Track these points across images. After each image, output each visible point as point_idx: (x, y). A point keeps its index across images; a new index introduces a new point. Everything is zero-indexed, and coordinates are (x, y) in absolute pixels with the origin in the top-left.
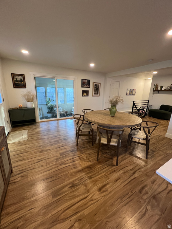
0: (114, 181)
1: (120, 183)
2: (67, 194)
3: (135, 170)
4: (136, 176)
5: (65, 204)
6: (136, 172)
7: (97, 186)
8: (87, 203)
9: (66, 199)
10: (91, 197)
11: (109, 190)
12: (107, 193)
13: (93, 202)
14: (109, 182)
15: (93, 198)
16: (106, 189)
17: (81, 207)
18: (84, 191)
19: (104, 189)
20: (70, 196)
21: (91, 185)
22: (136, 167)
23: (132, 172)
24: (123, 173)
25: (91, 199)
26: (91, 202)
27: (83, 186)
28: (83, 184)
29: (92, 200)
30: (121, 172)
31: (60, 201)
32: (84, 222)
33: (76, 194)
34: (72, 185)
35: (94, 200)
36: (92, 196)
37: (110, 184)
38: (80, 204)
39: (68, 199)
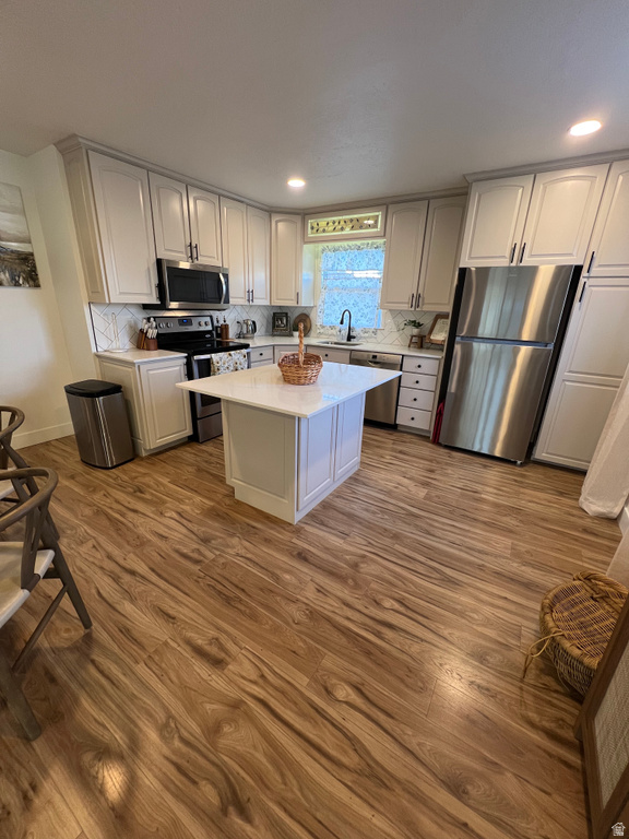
0: (173, 623)
1: (177, 607)
2: (280, 804)
3: (117, 570)
4: (147, 569)
5: (318, 779)
6: (128, 567)
7: (205, 677)
8: (276, 688)
9: (301, 790)
10: (255, 683)
11: (213, 633)
12: (223, 638)
13: (265, 669)
14: (179, 641)
15: (254, 676)
16: (211, 644)
17: (295, 704)
18: (241, 722)
19: (213, 650)
20: (282, 775)
21: (208, 706)
22: (102, 568)
23: (127, 578)
24: (133, 600)
25: (260, 681)
26: (268, 677)
27: (223, 742)
28: (213, 744)
29: (263, 676)
30: (127, 607)
31: (319, 816)
32: (324, 675)
33: (265, 754)
34: (231, 809)
35: (260, 669)
36: (251, 681)
37: (190, 634)
38: (289, 712)
39: (297, 777)
